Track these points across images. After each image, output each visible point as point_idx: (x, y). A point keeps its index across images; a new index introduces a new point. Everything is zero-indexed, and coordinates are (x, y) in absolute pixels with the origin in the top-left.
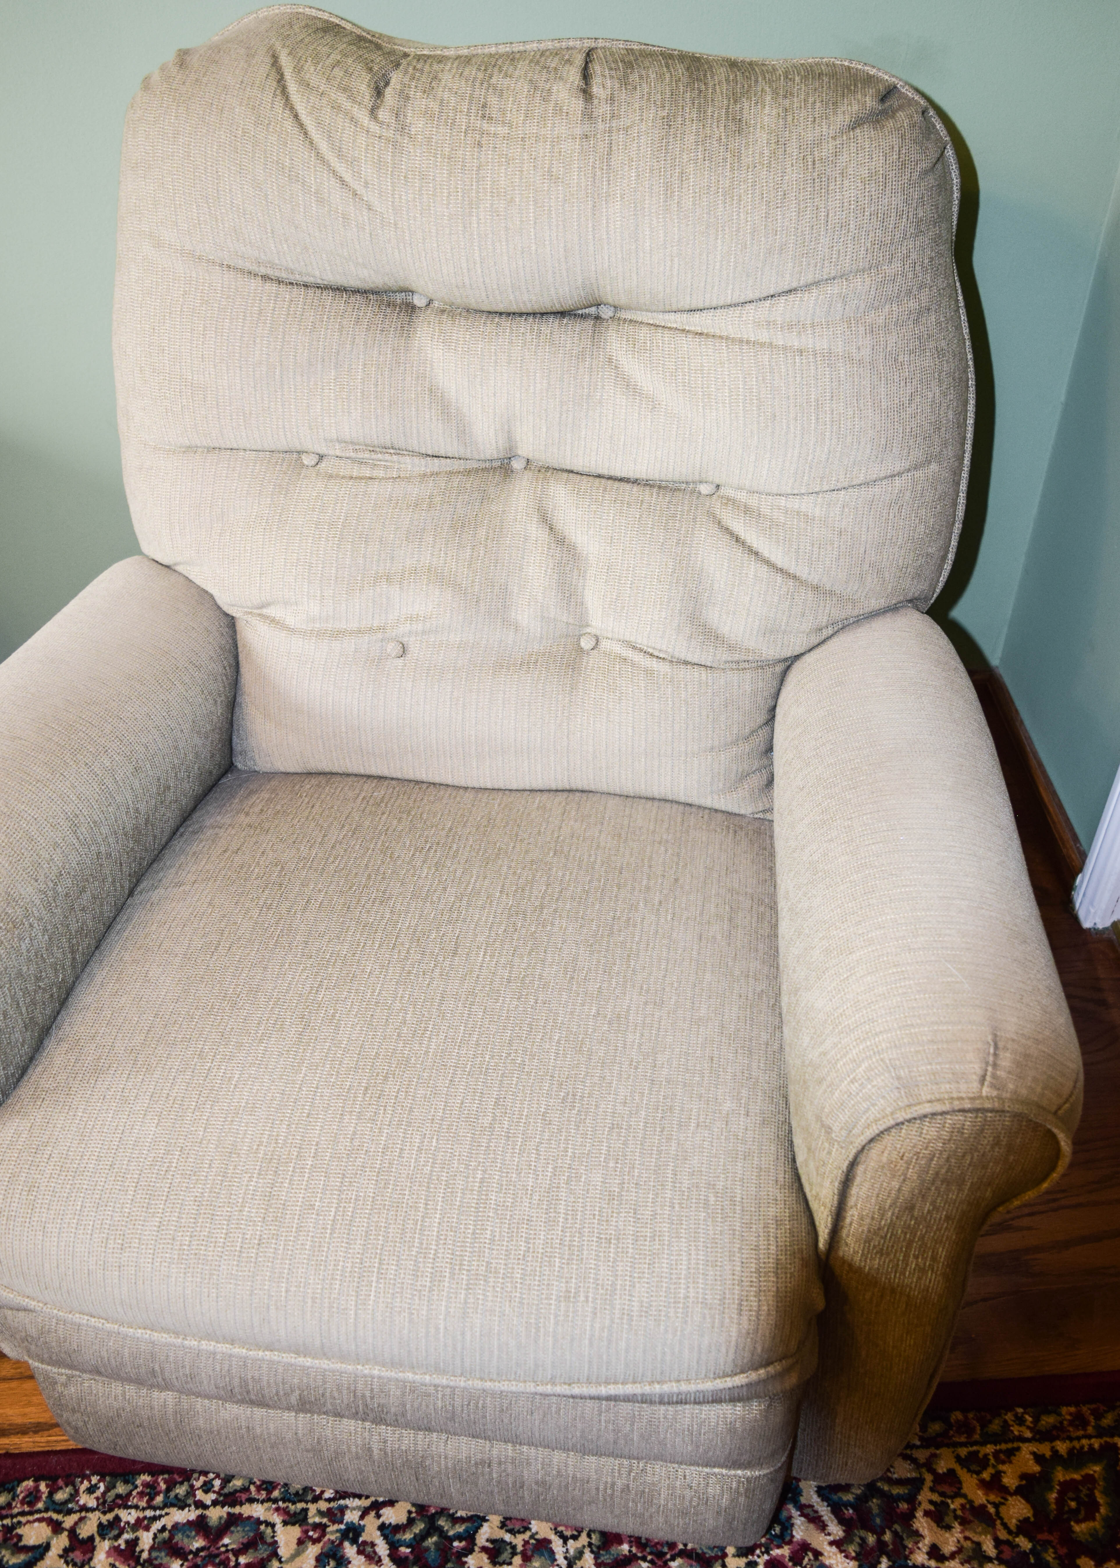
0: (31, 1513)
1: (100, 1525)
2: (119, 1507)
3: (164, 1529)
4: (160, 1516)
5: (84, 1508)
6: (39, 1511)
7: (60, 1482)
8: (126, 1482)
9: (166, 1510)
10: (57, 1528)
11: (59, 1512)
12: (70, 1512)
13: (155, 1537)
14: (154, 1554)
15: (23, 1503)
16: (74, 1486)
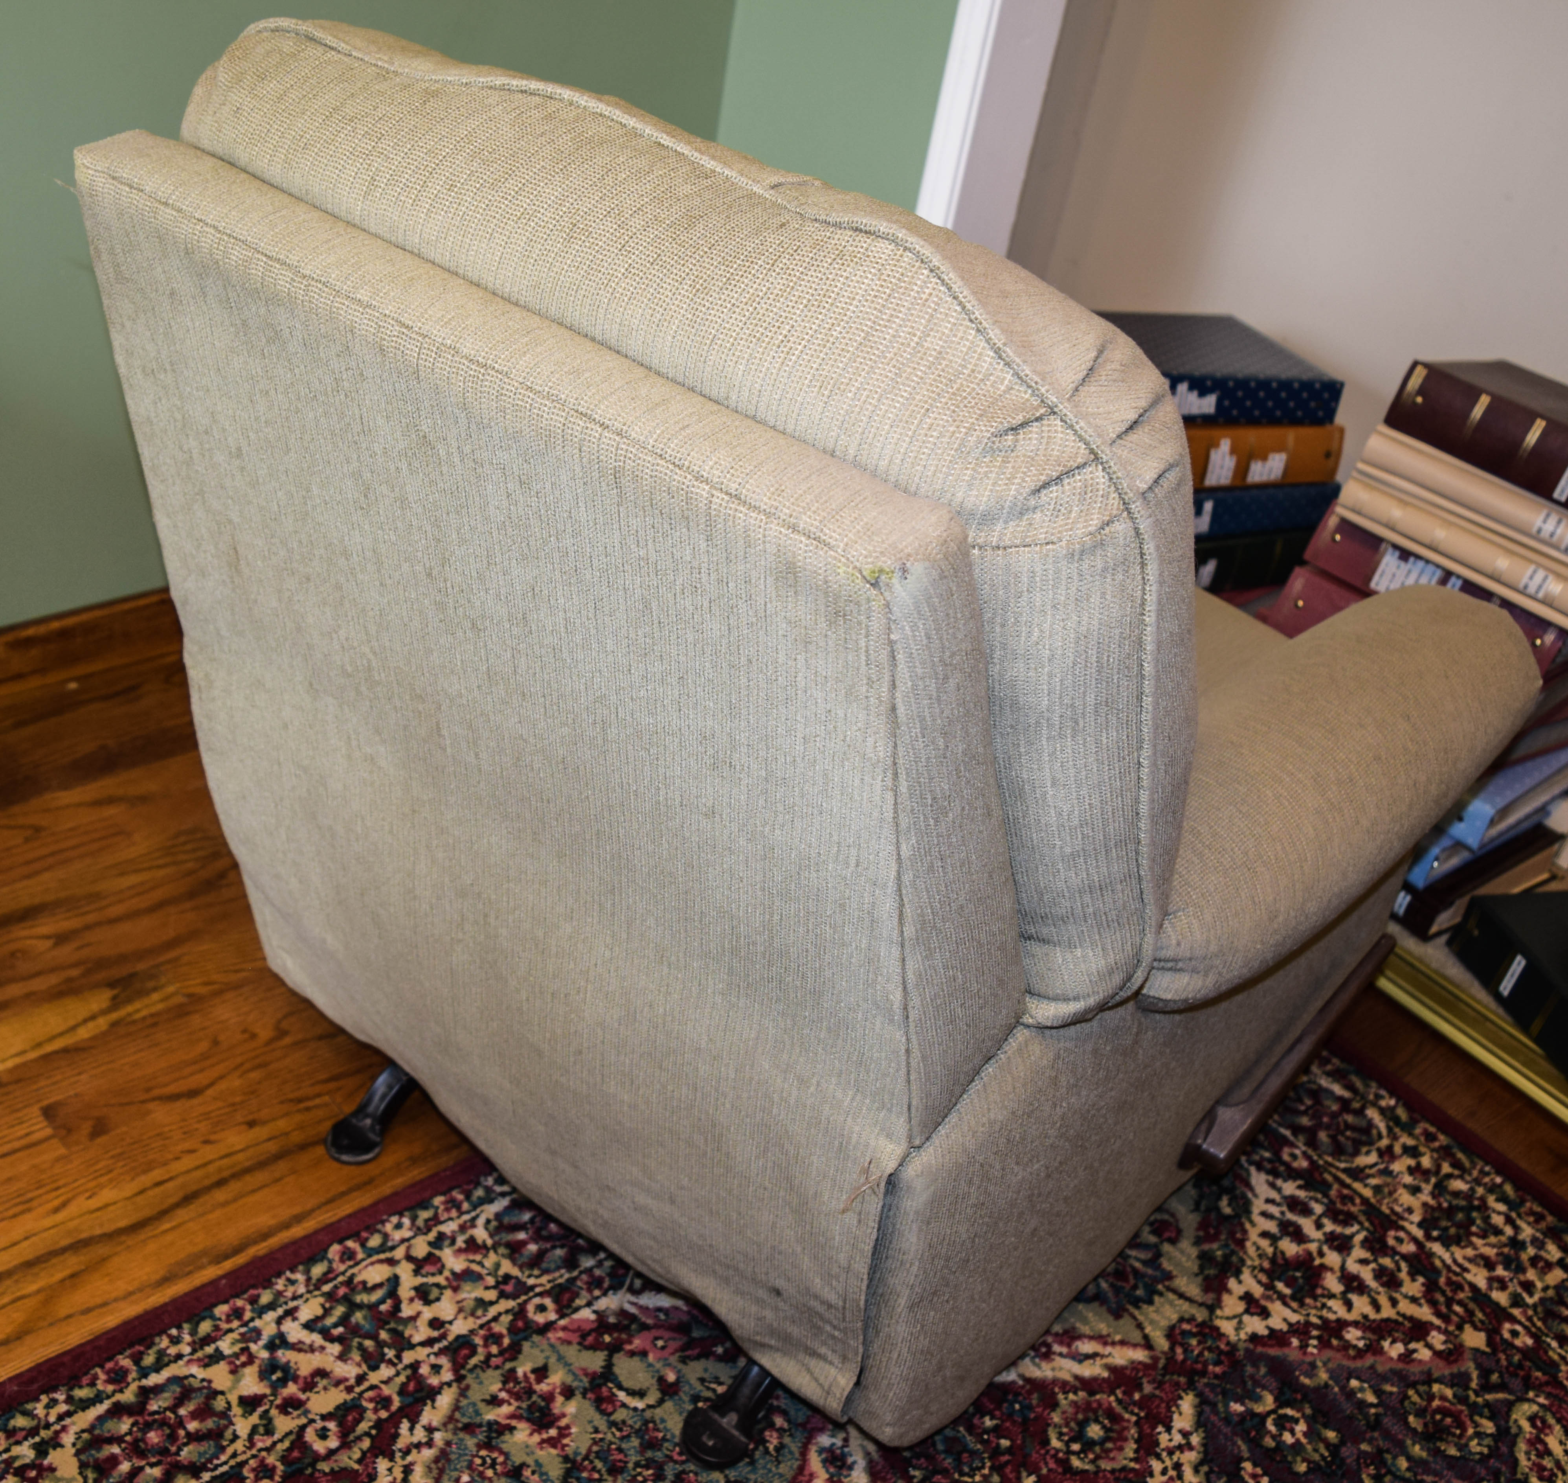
0: (357, 1264)
1: (430, 1244)
2: (435, 1225)
3: (488, 1221)
4: (477, 1216)
5: (403, 1241)
6: (363, 1260)
7: (364, 1234)
8: (426, 1208)
9: (478, 1211)
10: (392, 1262)
11: (384, 1252)
12: (393, 1248)
13: (486, 1229)
14: (497, 1238)
15: (342, 1261)
16: (379, 1231)
